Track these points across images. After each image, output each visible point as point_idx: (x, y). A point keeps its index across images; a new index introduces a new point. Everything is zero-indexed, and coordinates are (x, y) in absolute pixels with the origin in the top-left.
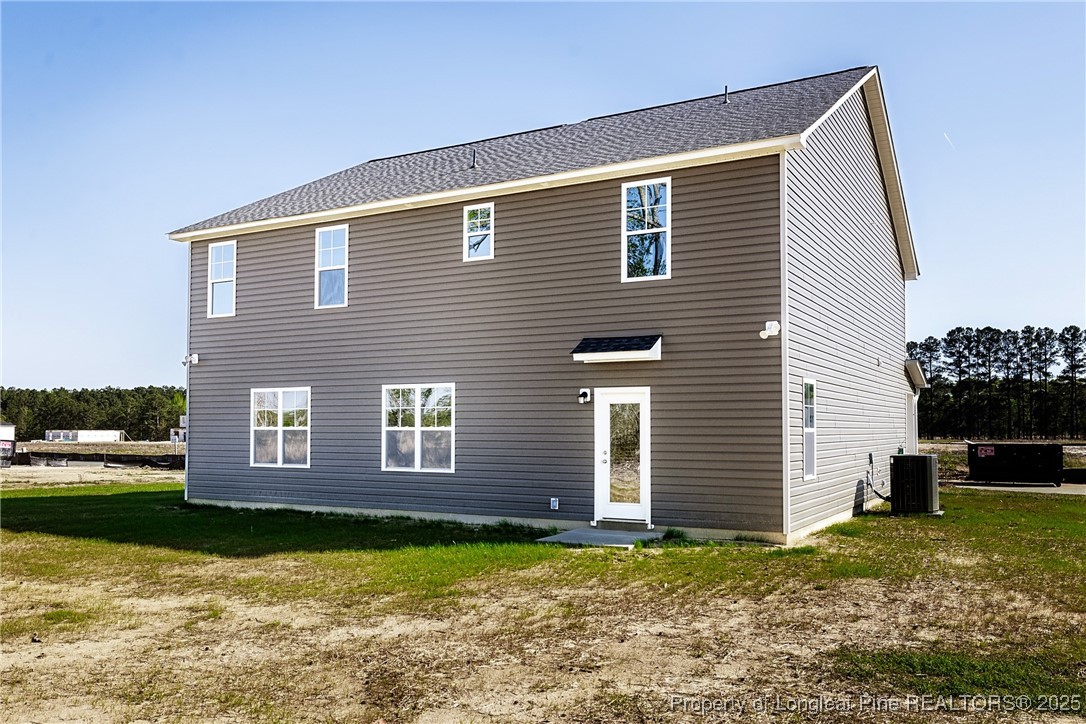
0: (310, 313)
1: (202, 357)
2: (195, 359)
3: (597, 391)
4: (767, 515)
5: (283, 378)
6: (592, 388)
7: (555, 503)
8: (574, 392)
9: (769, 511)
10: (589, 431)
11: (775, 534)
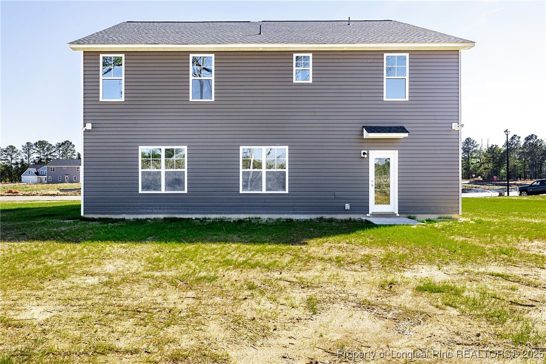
0: (187, 103)
1: (94, 125)
2: (89, 126)
3: (370, 152)
4: (451, 207)
5: (165, 141)
6: (368, 150)
7: (347, 206)
8: (359, 152)
9: (453, 205)
10: (366, 170)
11: (455, 215)
